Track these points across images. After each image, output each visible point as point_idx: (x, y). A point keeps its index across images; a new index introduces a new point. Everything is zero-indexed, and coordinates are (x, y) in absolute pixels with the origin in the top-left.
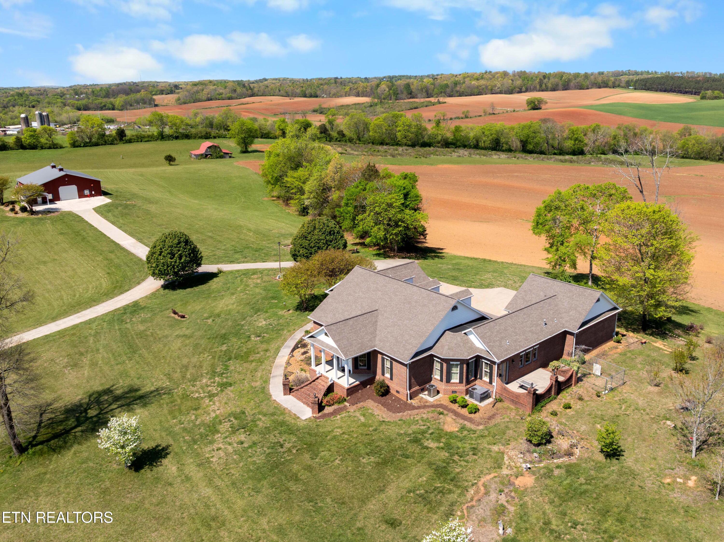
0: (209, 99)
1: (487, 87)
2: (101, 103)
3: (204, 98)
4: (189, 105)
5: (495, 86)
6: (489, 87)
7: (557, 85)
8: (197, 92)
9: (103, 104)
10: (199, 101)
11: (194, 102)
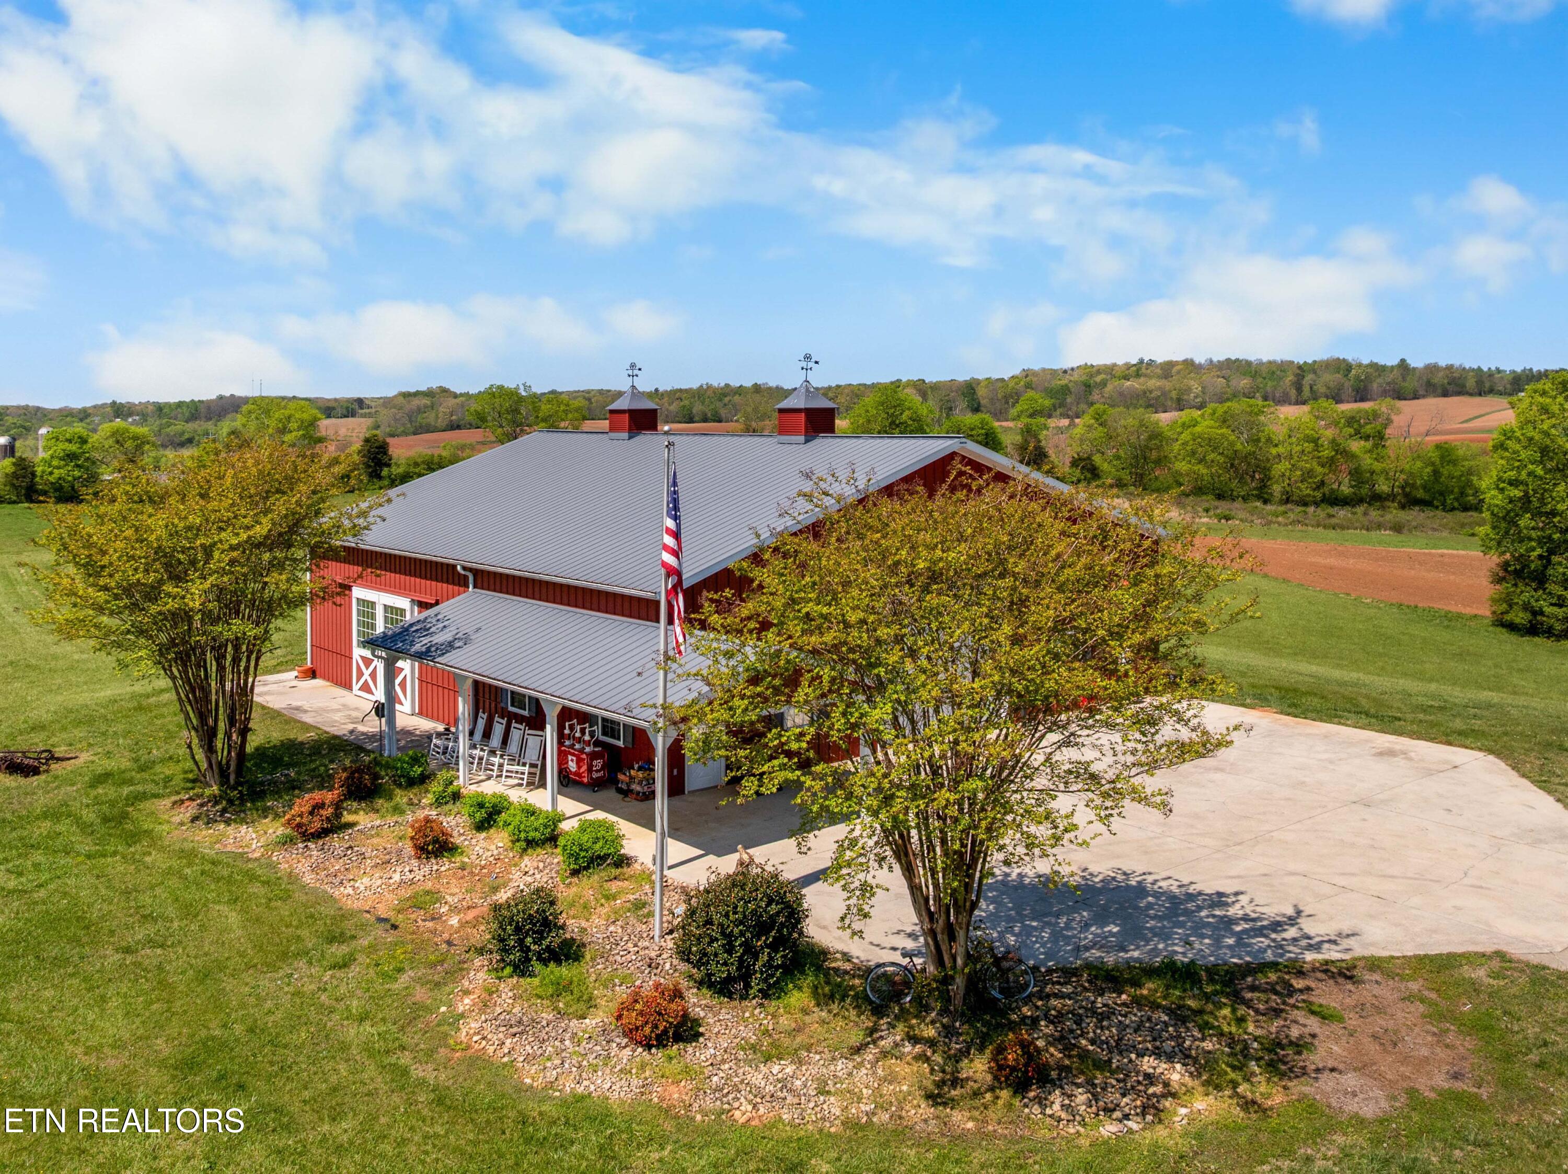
0: (454, 426)
1: (1164, 394)
2: (183, 433)
3: (441, 423)
4: (401, 438)
5: (1189, 390)
6: (1174, 394)
7: (1340, 388)
8: (419, 410)
9: (187, 436)
10: (428, 431)
11: (415, 434)
